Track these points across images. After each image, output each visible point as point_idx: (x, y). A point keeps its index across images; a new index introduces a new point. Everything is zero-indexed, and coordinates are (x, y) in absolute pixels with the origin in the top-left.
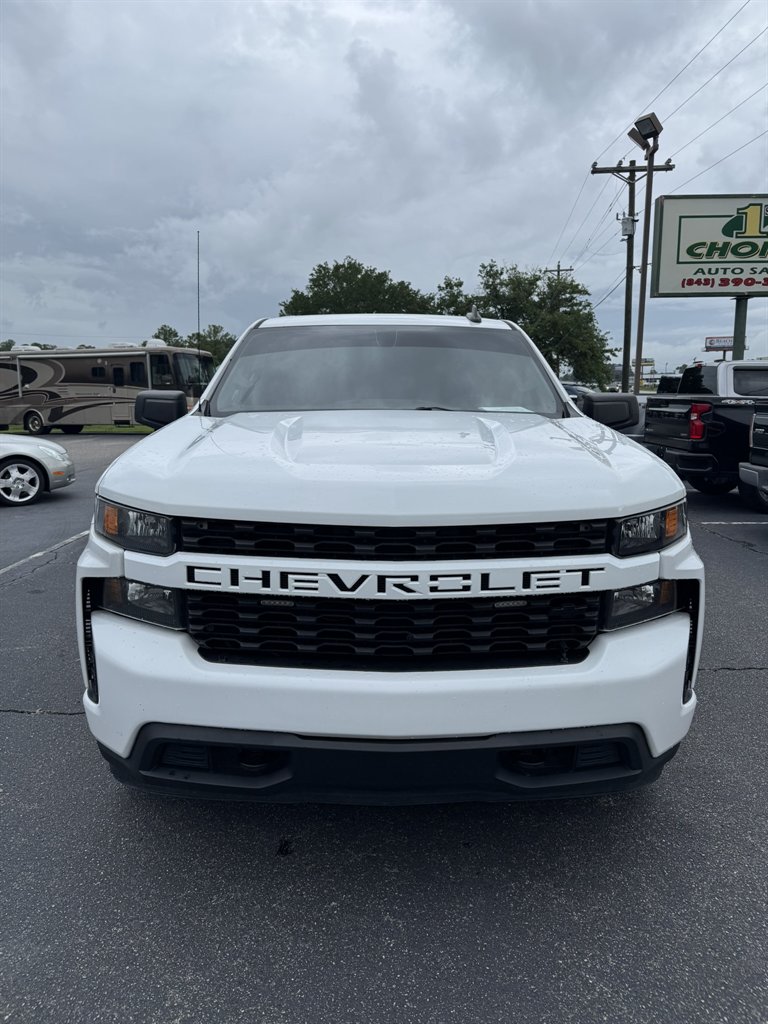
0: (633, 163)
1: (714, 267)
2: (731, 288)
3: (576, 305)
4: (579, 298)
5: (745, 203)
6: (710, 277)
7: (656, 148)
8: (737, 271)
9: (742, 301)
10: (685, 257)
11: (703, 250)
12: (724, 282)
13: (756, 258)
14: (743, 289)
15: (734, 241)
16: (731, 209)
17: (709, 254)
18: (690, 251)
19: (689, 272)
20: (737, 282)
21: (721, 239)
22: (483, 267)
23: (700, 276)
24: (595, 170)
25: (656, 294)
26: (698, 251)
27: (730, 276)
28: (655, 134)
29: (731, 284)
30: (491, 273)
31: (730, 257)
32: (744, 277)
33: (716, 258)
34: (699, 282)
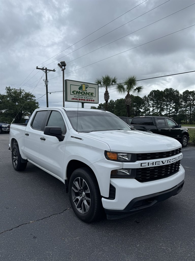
0: (46, 68)
1: (78, 96)
2: (81, 101)
3: (32, 99)
4: (33, 98)
5: (82, 84)
6: (77, 98)
7: (65, 69)
8: (82, 97)
9: (83, 103)
10: (72, 93)
11: (75, 92)
12: (80, 99)
13: (85, 95)
14: (83, 101)
15: (81, 91)
16: (80, 84)
17: (77, 93)
18: (73, 92)
19: (73, 96)
20: (82, 100)
21: (78, 90)
22: (7, 87)
23: (75, 98)
24: (37, 68)
25: (66, 100)
26: (74, 92)
27: (81, 98)
28: (65, 65)
29: (81, 100)
30: (9, 89)
31: (80, 94)
32: (83, 99)
33: (78, 94)
34: (75, 99)
